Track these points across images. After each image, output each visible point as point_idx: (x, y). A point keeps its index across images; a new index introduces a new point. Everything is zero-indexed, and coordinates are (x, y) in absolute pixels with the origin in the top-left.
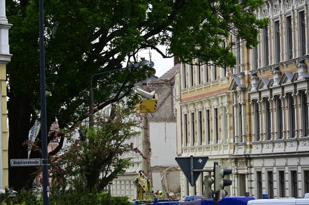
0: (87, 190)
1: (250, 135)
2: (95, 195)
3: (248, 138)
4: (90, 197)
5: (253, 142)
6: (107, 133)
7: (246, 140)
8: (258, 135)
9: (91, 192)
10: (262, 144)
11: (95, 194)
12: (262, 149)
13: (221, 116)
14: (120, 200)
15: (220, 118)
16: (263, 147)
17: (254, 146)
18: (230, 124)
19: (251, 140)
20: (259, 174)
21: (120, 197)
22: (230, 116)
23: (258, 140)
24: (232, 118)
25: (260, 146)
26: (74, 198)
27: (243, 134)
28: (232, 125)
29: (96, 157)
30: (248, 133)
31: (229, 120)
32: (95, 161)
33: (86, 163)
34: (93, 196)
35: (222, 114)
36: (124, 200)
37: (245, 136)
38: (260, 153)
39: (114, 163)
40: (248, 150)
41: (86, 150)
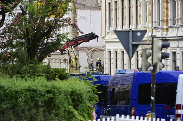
0: (28, 60)
1: (167, 20)
2: (35, 66)
3: (165, 23)
4: (30, 67)
5: (169, 26)
6: (47, 8)
7: (163, 25)
8: (174, 20)
9: (31, 63)
10: (178, 28)
11: (36, 64)
12: (177, 32)
13: (141, 4)
14: (59, 72)
15: (140, 6)
16: (178, 30)
17: (170, 30)
18: (149, 10)
19: (167, 25)
20: (174, 53)
21: (58, 69)
22: (149, 4)
23: (174, 24)
24: (151, 6)
25: (175, 30)
26: (15, 68)
27: (160, 19)
28: (151, 12)
29: (35, 32)
30: (165, 18)
31: (149, 7)
32: (35, 34)
33: (26, 36)
34: (33, 67)
35: (142, 2)
36: (63, 72)
37: (163, 21)
38: (175, 36)
39: (52, 37)
40: (165, 33)
41: (27, 24)
